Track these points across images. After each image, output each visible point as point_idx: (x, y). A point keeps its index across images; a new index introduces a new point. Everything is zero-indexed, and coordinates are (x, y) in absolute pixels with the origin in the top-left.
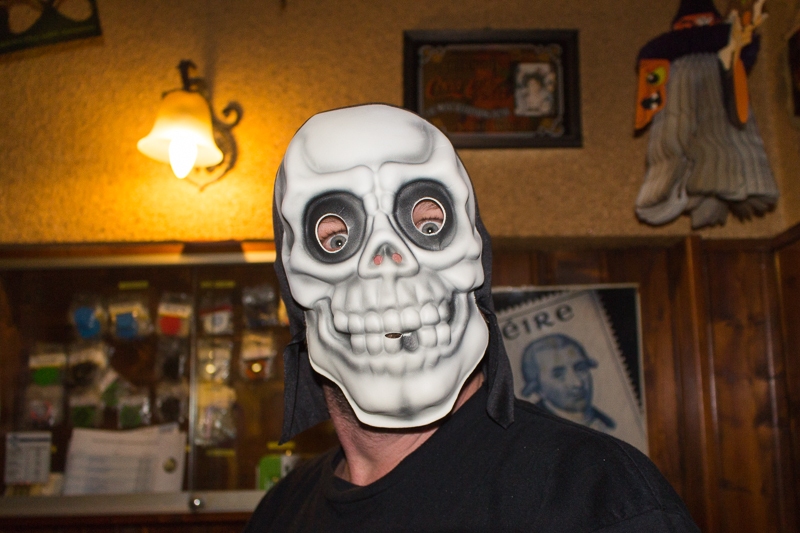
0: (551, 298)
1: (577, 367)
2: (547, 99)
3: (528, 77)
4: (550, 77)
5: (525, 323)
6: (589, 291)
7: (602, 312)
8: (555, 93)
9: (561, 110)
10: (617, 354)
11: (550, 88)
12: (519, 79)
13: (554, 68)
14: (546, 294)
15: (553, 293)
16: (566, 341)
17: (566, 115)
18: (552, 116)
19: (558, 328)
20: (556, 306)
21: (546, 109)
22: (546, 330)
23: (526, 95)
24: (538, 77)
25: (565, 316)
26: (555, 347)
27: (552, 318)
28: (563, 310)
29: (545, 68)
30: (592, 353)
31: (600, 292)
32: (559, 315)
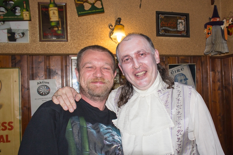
0: (180, 66)
1: (184, 80)
2: (183, 27)
3: (180, 23)
4: (184, 23)
5: (175, 71)
6: (187, 65)
7: (189, 69)
8: (185, 26)
9: (186, 30)
10: (192, 77)
11: (184, 25)
12: (178, 23)
13: (185, 21)
14: (179, 65)
15: (180, 65)
16: (183, 75)
17: (187, 31)
18: (184, 31)
19: (181, 72)
20: (181, 68)
21: (183, 29)
22: (179, 73)
23: (180, 26)
24: (182, 23)
25: (182, 70)
26: (181, 76)
27: (180, 70)
28: (182, 69)
29: (183, 21)
30: (187, 77)
31: (189, 65)
32: (181, 69)
